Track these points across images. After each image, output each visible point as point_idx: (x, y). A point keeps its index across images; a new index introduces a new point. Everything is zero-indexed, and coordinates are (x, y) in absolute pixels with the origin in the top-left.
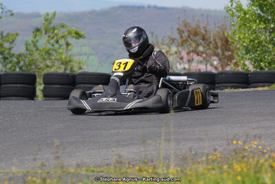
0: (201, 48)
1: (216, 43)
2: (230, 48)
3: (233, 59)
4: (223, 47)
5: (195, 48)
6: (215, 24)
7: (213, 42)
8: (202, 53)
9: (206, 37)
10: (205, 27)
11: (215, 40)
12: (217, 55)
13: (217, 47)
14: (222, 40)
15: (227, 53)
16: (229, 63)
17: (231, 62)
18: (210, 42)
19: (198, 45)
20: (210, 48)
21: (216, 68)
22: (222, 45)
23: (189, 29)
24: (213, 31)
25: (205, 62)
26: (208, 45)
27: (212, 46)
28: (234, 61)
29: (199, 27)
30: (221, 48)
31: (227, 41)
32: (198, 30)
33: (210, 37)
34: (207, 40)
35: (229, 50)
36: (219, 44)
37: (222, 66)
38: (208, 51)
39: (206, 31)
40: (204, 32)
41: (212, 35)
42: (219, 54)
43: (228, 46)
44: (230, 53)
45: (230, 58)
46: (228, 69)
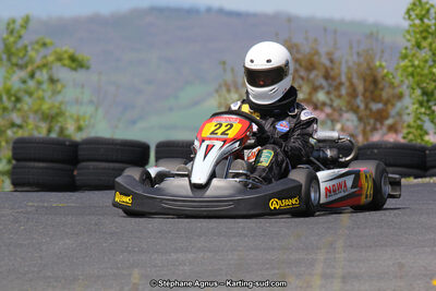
0: (321, 96)
1: (352, 84)
2: (380, 96)
3: (387, 118)
4: (368, 94)
5: (310, 94)
6: (351, 47)
7: (347, 84)
8: (324, 104)
9: (332, 73)
10: (329, 54)
11: (350, 80)
12: (355, 110)
13: (353, 94)
14: (365, 80)
15: (376, 107)
16: (378, 126)
17: (382, 124)
18: (341, 84)
19: (315, 89)
20: (340, 96)
21: (352, 136)
22: (366, 90)
23: (298, 56)
24: (347, 62)
25: (329, 123)
26: (337, 89)
27: (343, 91)
28: (389, 122)
29: (317, 53)
30: (364, 95)
31: (375, 82)
32: (316, 58)
33: (339, 75)
34: (334, 79)
35: (376, 99)
36: (360, 88)
37: (364, 133)
38: (337, 103)
39: (332, 61)
40: (328, 63)
41: (344, 70)
42: (358, 107)
43: (378, 92)
44: (380, 106)
45: (381, 116)
46: (376, 138)
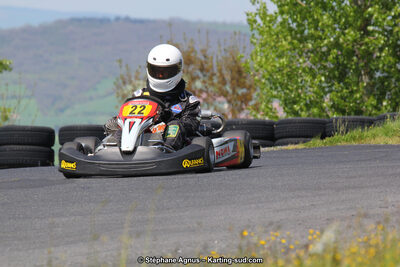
0: (198, 84)
1: (222, 75)
2: (244, 83)
3: (251, 100)
4: (235, 81)
5: (190, 83)
6: (220, 45)
7: (218, 74)
8: (201, 91)
9: (206, 66)
10: (204, 51)
11: (220, 71)
12: (224, 94)
13: (224, 82)
14: (232, 71)
15: (241, 91)
16: (244, 106)
17: (247, 104)
18: (213, 74)
19: (193, 79)
20: (213, 84)
21: (224, 115)
22: (232, 79)
24: (217, 57)
25: (206, 105)
26: (211, 78)
27: (215, 81)
28: (252, 103)
29: (193, 51)
30: (231, 83)
31: (240, 72)
32: (192, 55)
33: (212, 67)
34: (208, 71)
35: (242, 86)
36: (228, 78)
37: (233, 111)
38: (211, 89)
39: (205, 57)
40: (203, 59)
41: (215, 64)
42: (227, 92)
43: (242, 80)
44: (244, 90)
45: (246, 99)
46: (243, 116)
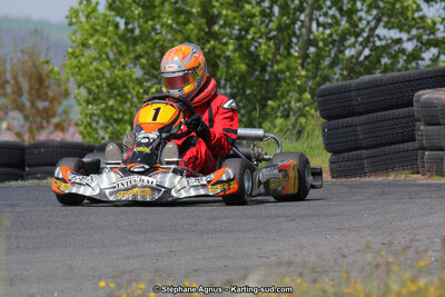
1: (17, 84)
2: (46, 94)
3: (54, 116)
4: (33, 92)
6: (15, 44)
7: (13, 82)
11: (15, 78)
12: (20, 108)
13: (19, 92)
14: (30, 78)
15: (41, 105)
16: (45, 124)
17: (48, 122)
18: (6, 82)
20: (5, 95)
21: (18, 134)
22: (31, 88)
24: (12, 60)
26: (3, 87)
27: (9, 90)
28: (55, 120)
30: (29, 93)
31: (40, 80)
33: (4, 73)
35: (44, 97)
36: (25, 87)
37: (31, 132)
41: (8, 67)
42: (24, 105)
43: (43, 90)
44: (46, 104)
45: (47, 114)
46: (42, 137)
